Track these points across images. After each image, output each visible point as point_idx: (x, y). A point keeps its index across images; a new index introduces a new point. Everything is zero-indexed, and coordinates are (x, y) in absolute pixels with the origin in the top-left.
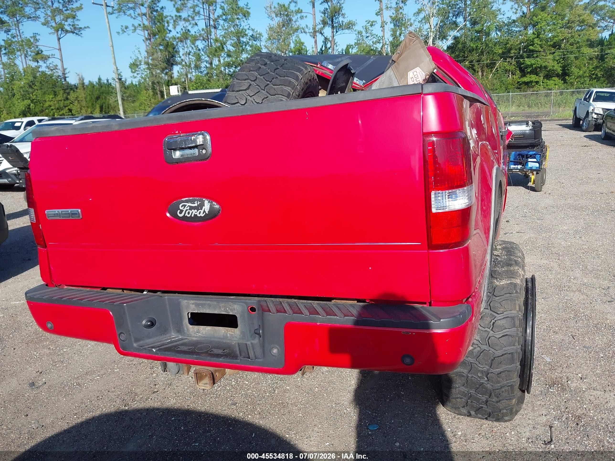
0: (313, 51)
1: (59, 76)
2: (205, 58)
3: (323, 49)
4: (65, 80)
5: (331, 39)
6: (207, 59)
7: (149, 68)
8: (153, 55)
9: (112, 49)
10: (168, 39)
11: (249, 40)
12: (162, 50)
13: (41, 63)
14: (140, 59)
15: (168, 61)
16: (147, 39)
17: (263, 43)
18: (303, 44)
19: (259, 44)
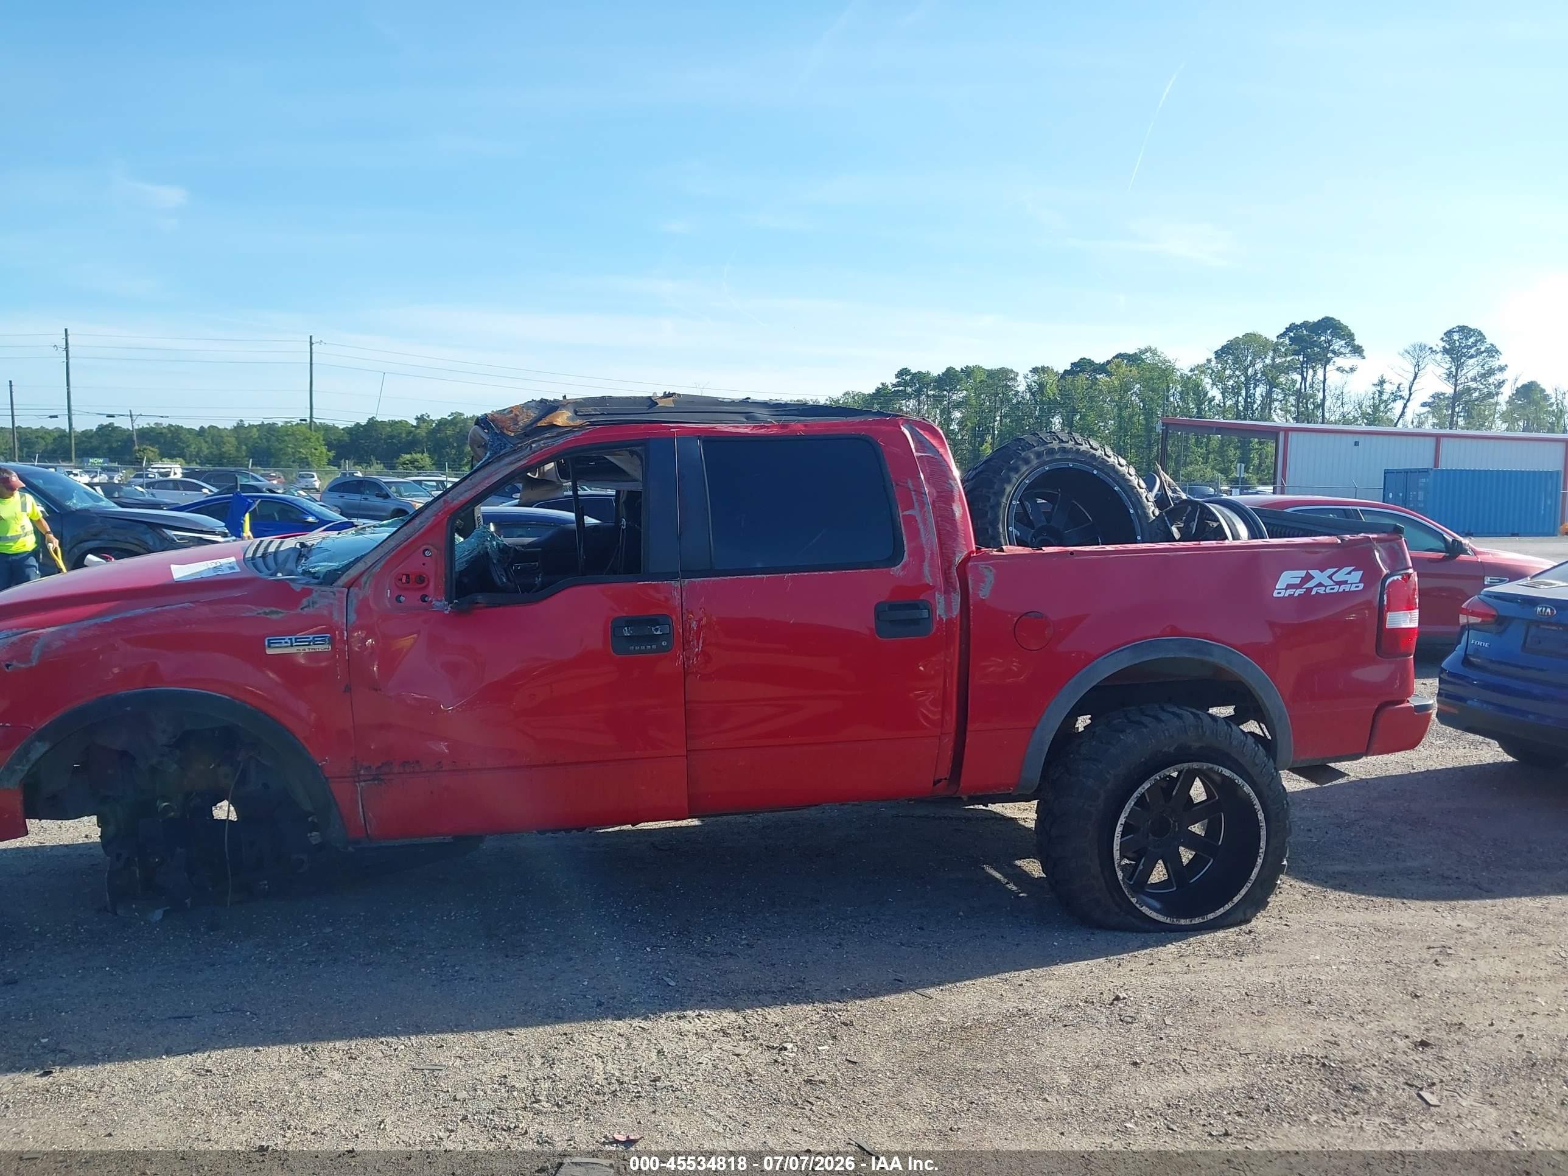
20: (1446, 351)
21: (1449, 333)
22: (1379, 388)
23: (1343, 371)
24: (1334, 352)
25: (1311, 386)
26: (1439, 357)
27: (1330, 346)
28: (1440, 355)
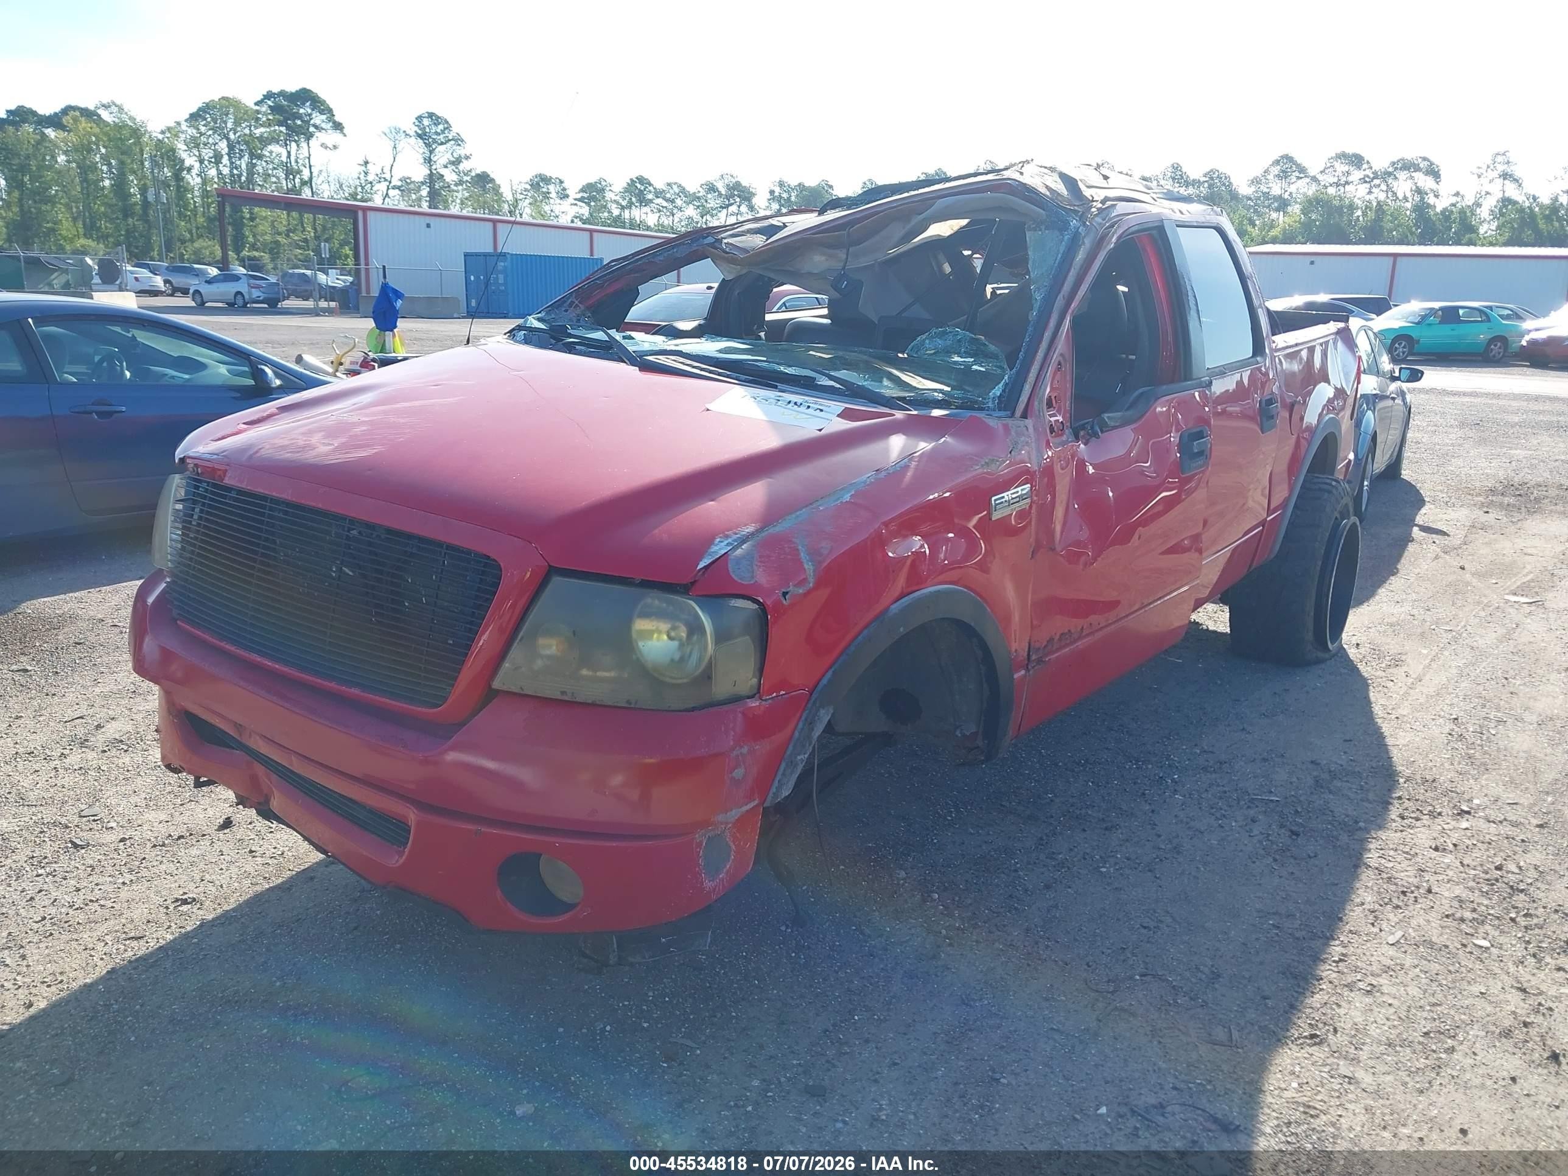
20: (419, 136)
21: (420, 118)
22: (363, 168)
23: (326, 147)
24: (316, 127)
25: (297, 162)
26: (413, 140)
27: (311, 119)
28: (413, 138)
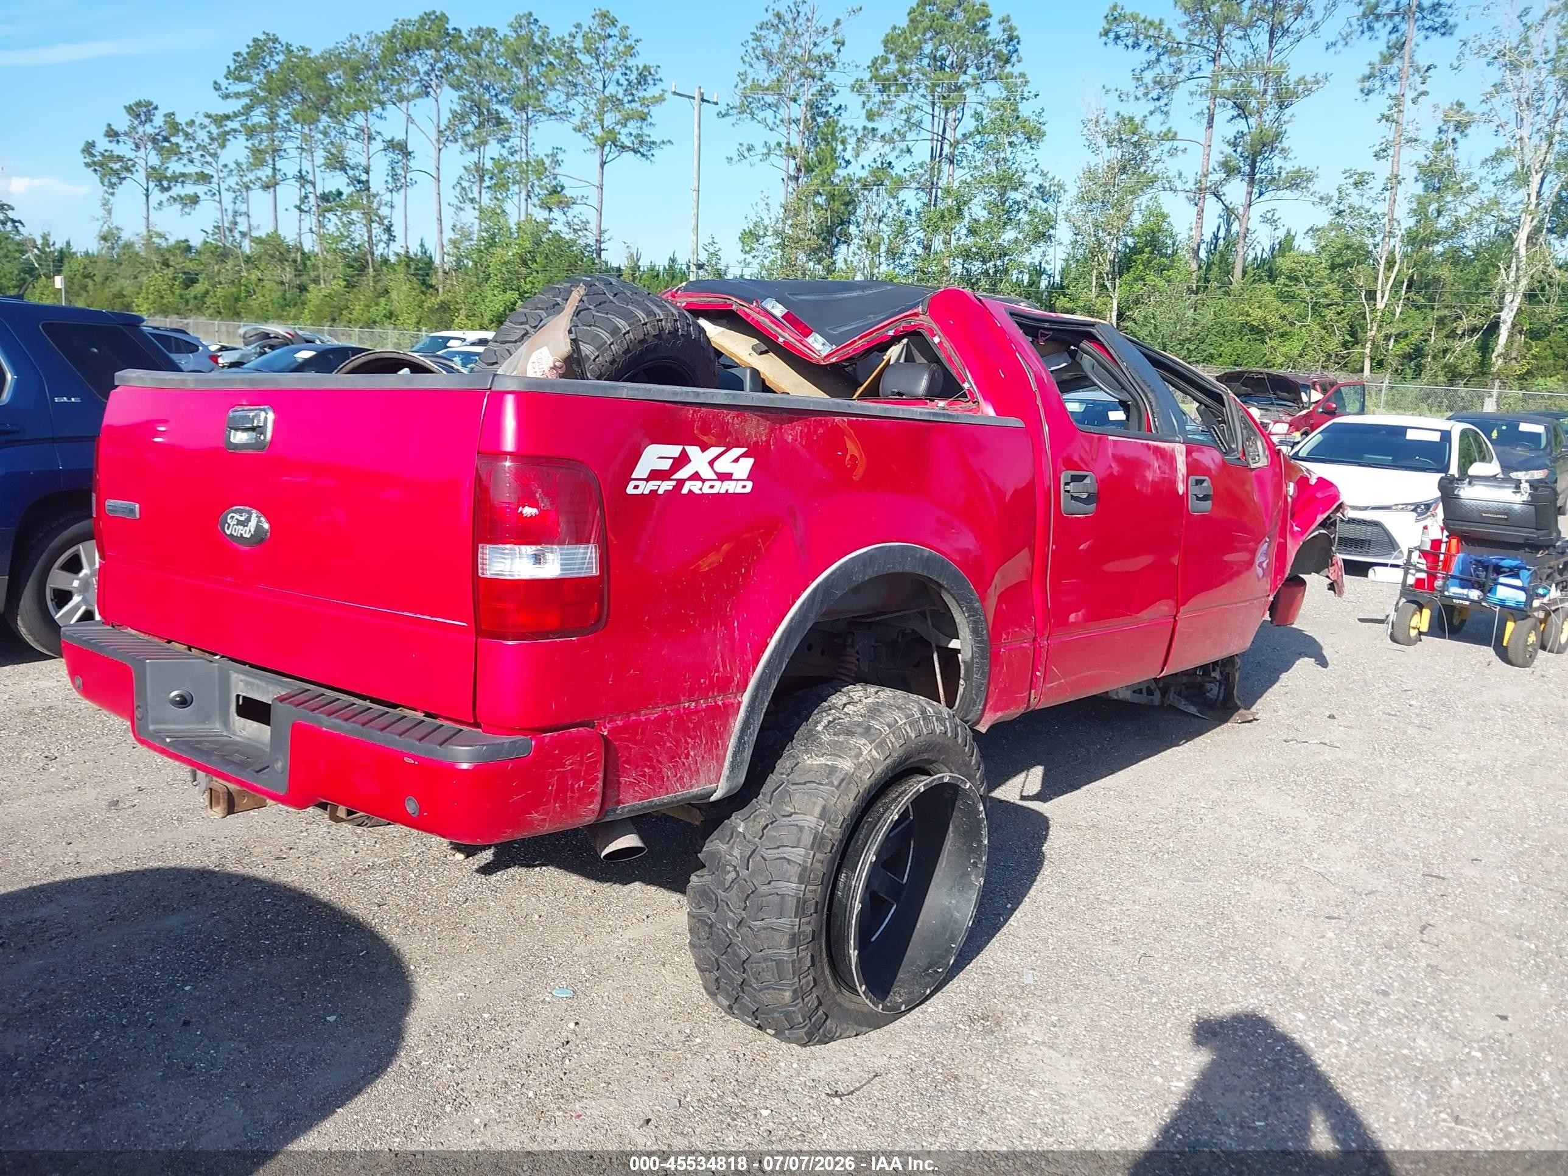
0: (1190, 237)
1: (588, 245)
2: (916, 233)
3: (1222, 234)
4: (599, 255)
5: (1241, 211)
6: (921, 235)
7: (783, 246)
8: (797, 215)
9: (695, 198)
10: (836, 181)
11: (1031, 197)
12: (819, 205)
13: (556, 213)
14: (767, 222)
15: (828, 232)
16: (790, 178)
17: (1063, 208)
18: (1164, 217)
19: (1051, 210)
